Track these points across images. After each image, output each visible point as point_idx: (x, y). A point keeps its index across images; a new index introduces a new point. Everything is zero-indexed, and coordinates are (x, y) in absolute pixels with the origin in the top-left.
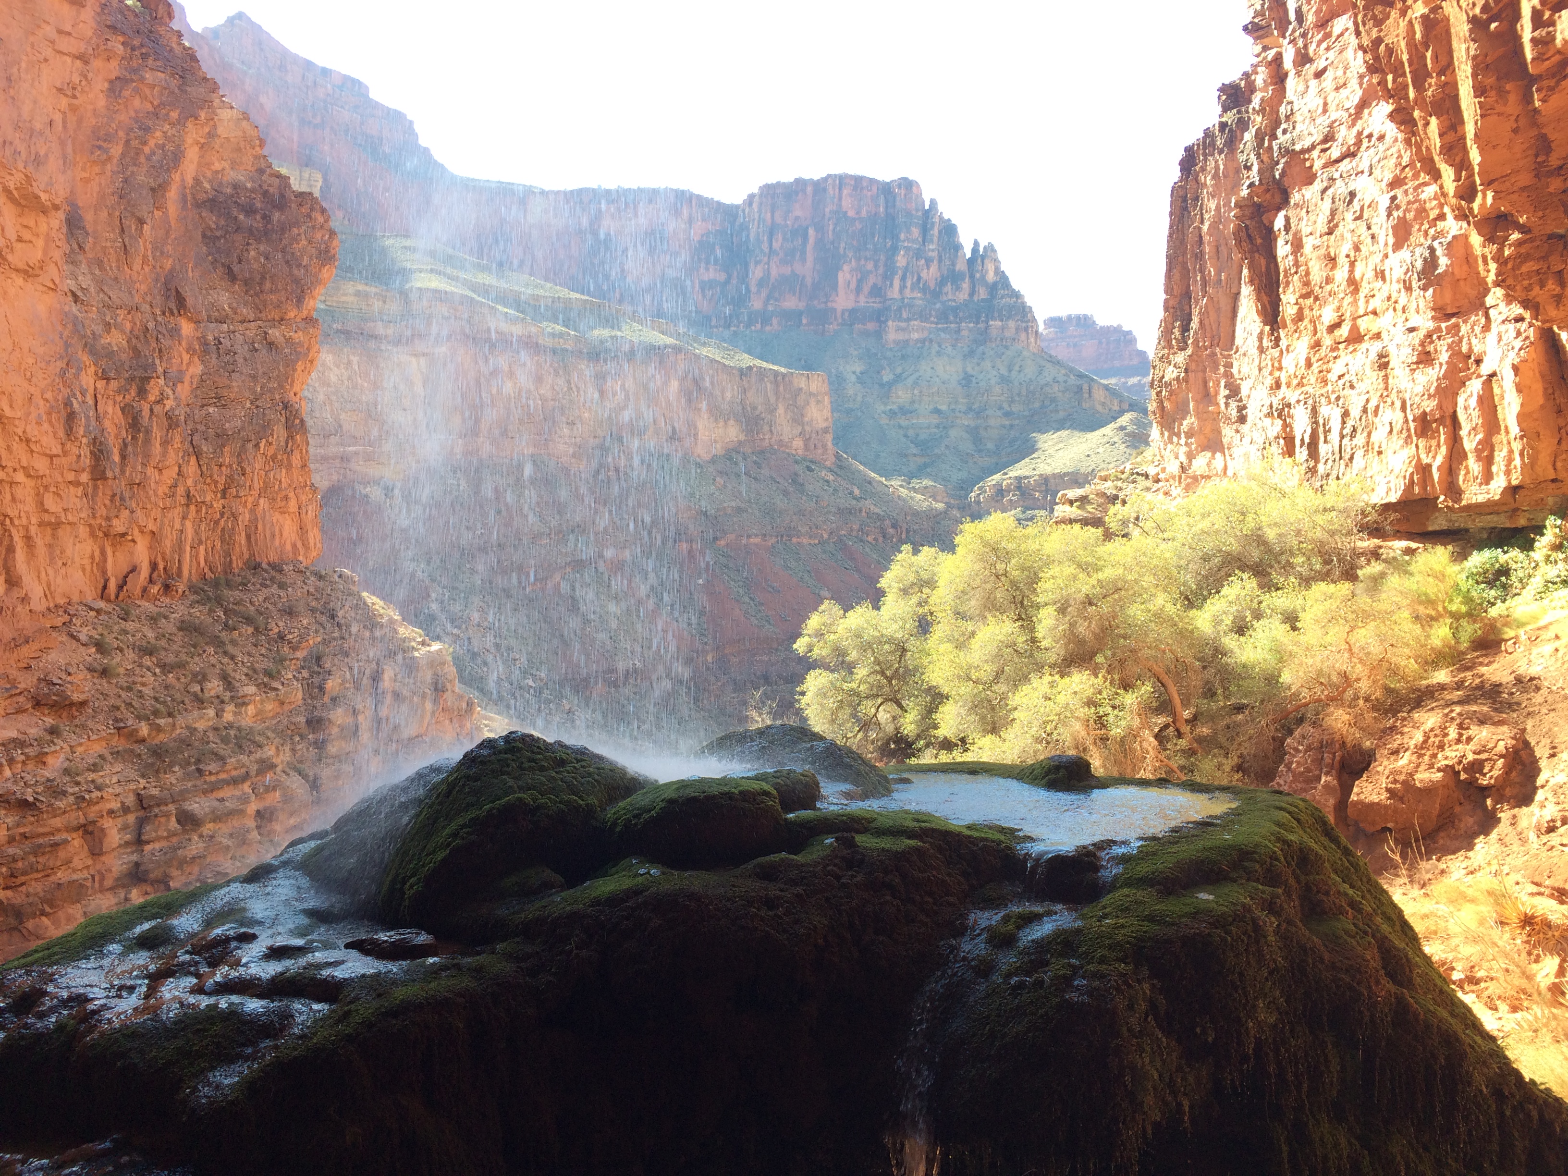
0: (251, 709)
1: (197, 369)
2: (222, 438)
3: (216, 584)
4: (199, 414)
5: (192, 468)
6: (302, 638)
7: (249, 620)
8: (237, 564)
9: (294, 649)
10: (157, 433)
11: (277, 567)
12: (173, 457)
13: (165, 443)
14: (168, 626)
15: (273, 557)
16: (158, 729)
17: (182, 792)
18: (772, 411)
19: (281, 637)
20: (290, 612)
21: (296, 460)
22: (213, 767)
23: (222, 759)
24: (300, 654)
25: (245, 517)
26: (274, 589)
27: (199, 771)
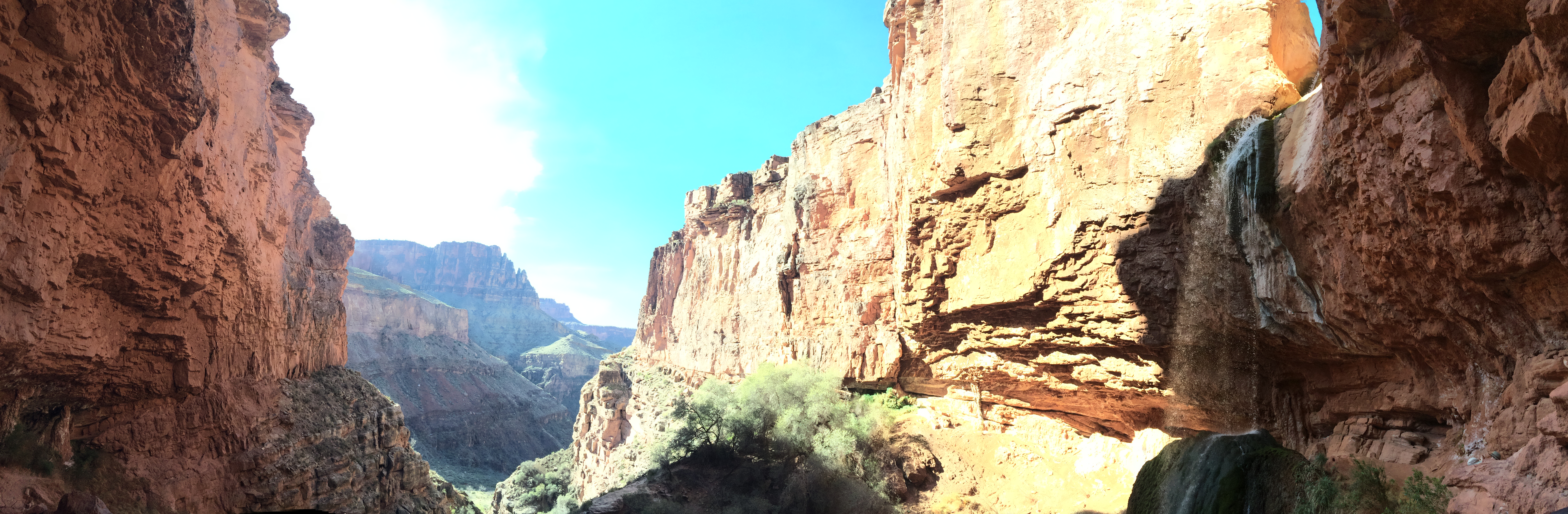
0: (341, 431)
1: (314, 287)
2: (322, 313)
3: (319, 374)
4: (315, 304)
5: (313, 326)
6: (352, 399)
7: (332, 390)
8: (323, 365)
9: (349, 403)
10: (304, 311)
11: (336, 368)
12: (308, 321)
13: (306, 315)
14: (309, 391)
15: (334, 363)
16: (316, 438)
17: (329, 470)
18: (447, 321)
19: (344, 398)
20: (346, 387)
21: (342, 324)
22: (337, 458)
23: (340, 454)
24: (351, 406)
25: (326, 346)
26: (338, 377)
27: (332, 460)
